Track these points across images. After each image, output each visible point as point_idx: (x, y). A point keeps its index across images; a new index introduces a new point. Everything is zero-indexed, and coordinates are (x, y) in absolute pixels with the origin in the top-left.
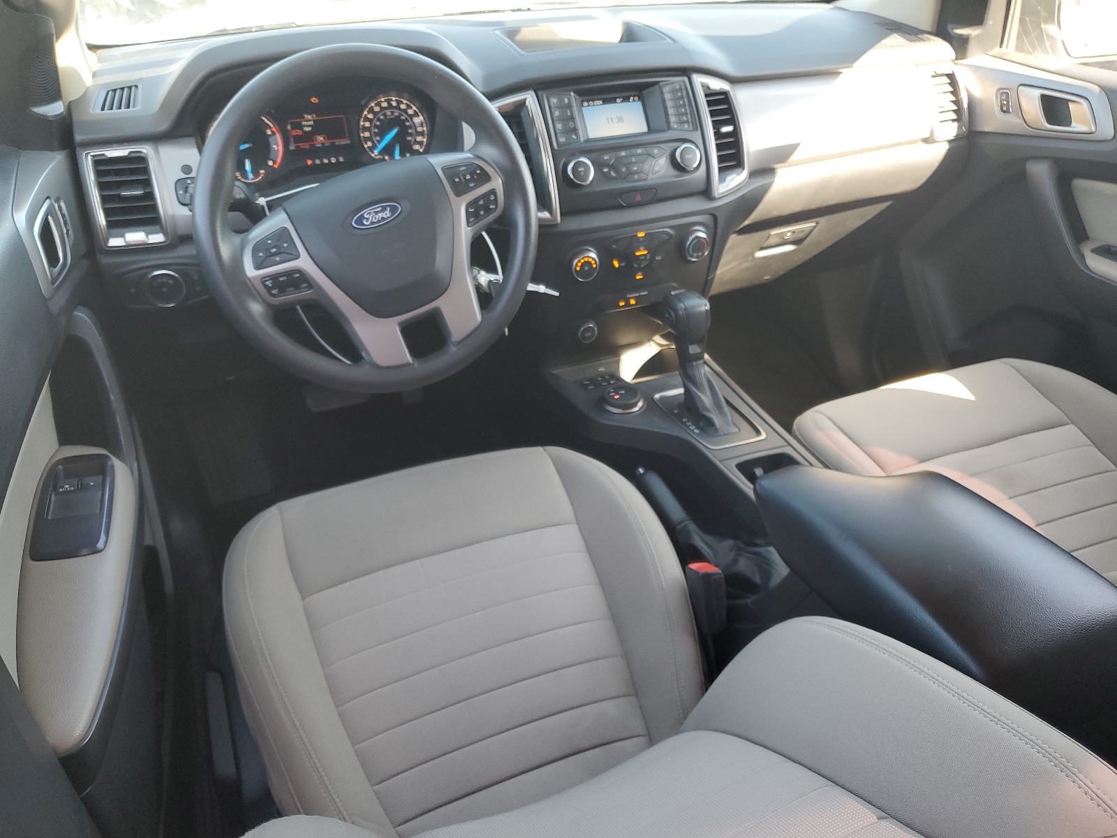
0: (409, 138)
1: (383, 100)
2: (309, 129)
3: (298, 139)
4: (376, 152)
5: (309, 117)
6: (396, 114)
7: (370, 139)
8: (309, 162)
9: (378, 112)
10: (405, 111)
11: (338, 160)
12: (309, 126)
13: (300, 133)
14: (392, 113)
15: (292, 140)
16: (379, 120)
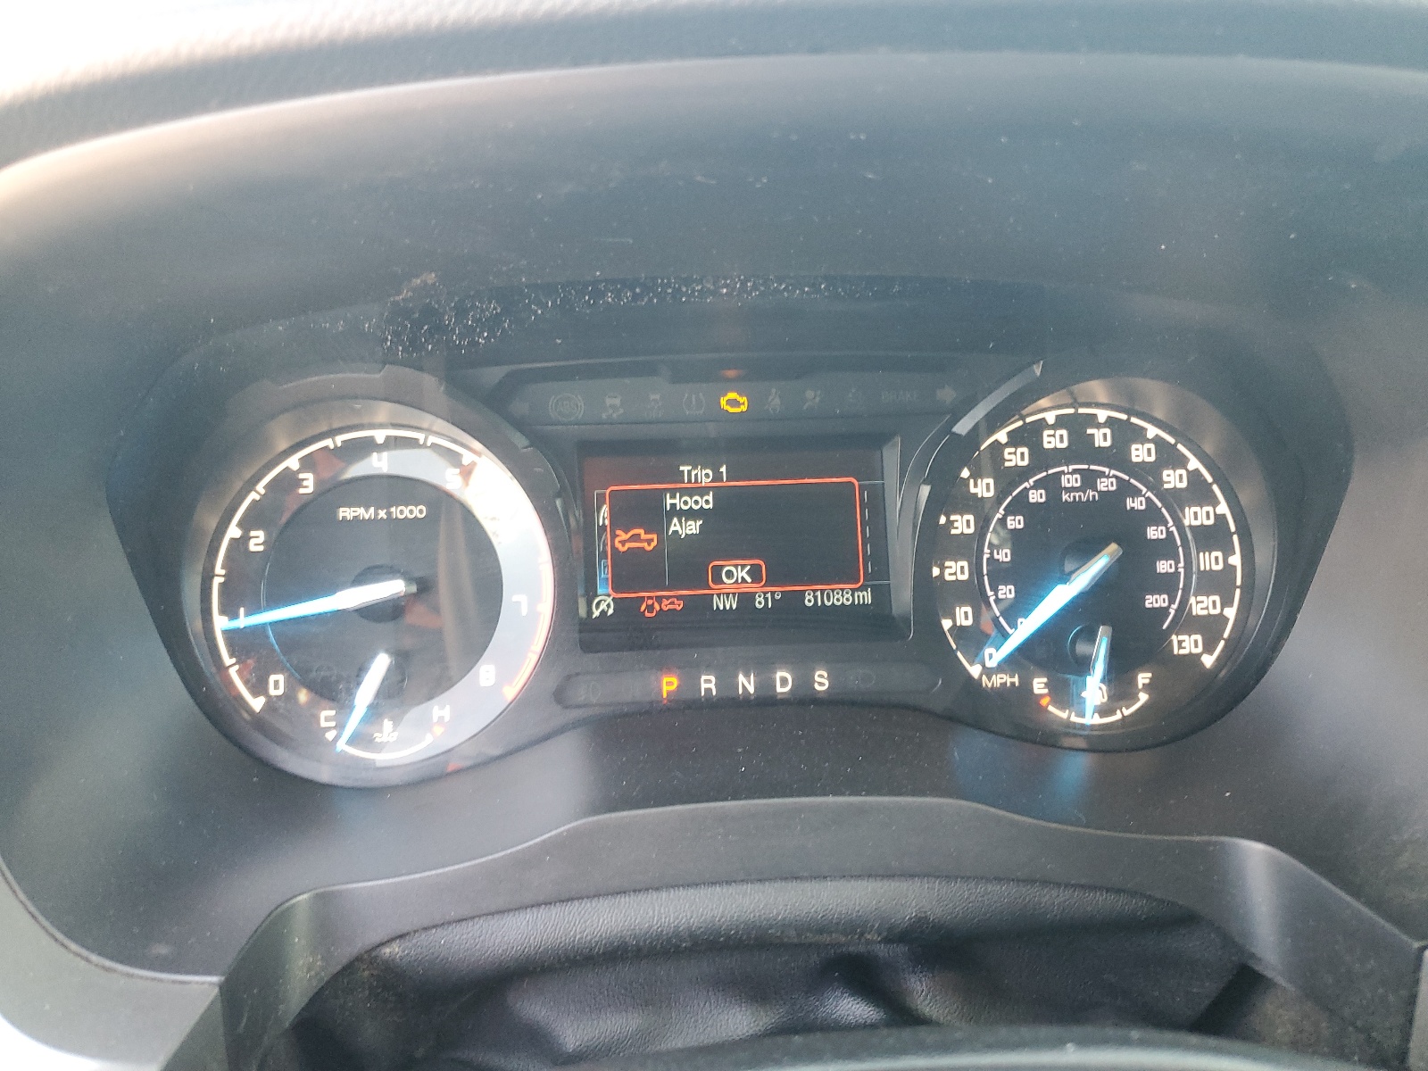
0: (1154, 601)
1: (1050, 417)
2: (693, 527)
3: (631, 571)
4: (995, 655)
5: (704, 476)
6: (1104, 485)
7: (973, 593)
8: (669, 684)
9: (1022, 474)
10: (1148, 474)
11: (804, 682)
12: (691, 514)
13: (648, 541)
14: (1089, 479)
15: (604, 574)
16: (1020, 505)
